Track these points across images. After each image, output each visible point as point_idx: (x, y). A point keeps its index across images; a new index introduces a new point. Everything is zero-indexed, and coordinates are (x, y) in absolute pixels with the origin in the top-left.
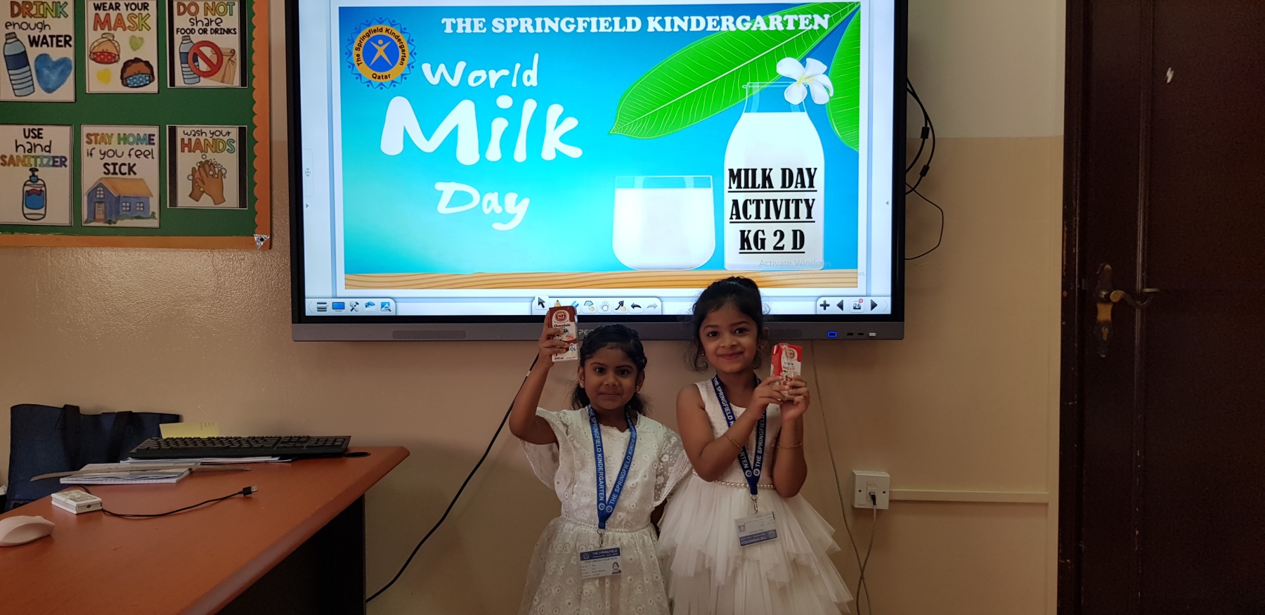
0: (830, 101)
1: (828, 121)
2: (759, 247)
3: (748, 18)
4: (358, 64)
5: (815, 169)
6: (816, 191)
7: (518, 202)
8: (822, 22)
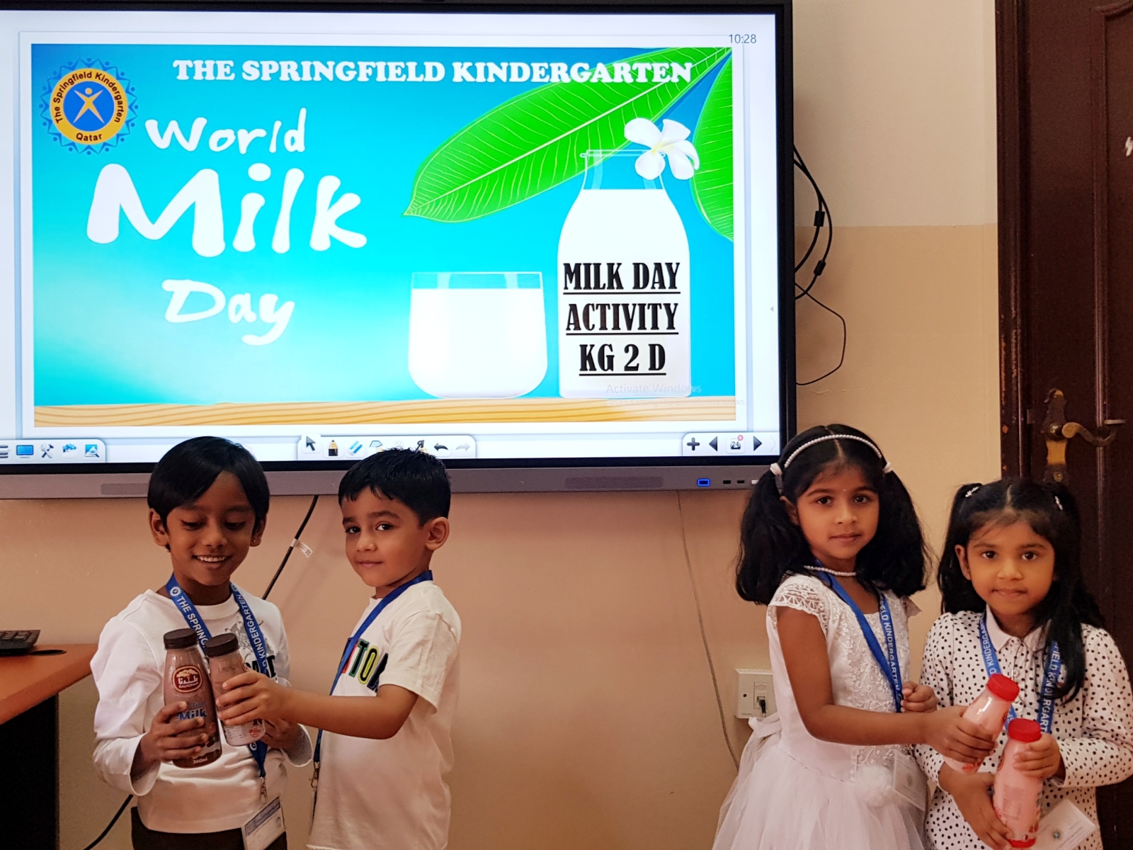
0: (695, 176)
1: (693, 203)
2: (606, 367)
3: (586, 66)
4: (57, 121)
5: (678, 264)
6: (679, 293)
7: (278, 306)
8: (683, 72)
